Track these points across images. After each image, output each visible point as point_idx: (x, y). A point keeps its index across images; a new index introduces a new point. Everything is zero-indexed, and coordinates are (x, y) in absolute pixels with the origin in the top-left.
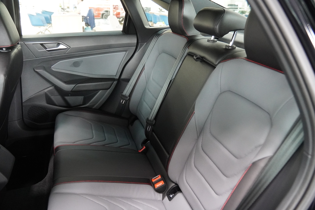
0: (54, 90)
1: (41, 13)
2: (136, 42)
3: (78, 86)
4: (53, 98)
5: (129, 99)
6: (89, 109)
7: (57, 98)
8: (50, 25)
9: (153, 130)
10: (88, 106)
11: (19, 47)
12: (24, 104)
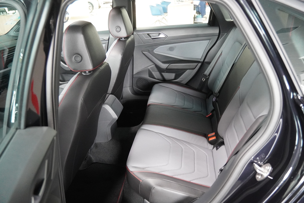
0: (155, 67)
1: (160, 4)
2: (218, 32)
3: (171, 65)
4: (153, 73)
5: (208, 78)
6: (179, 84)
7: (156, 74)
8: (167, 14)
9: (216, 101)
10: (178, 81)
11: (132, 36)
12: (134, 76)
